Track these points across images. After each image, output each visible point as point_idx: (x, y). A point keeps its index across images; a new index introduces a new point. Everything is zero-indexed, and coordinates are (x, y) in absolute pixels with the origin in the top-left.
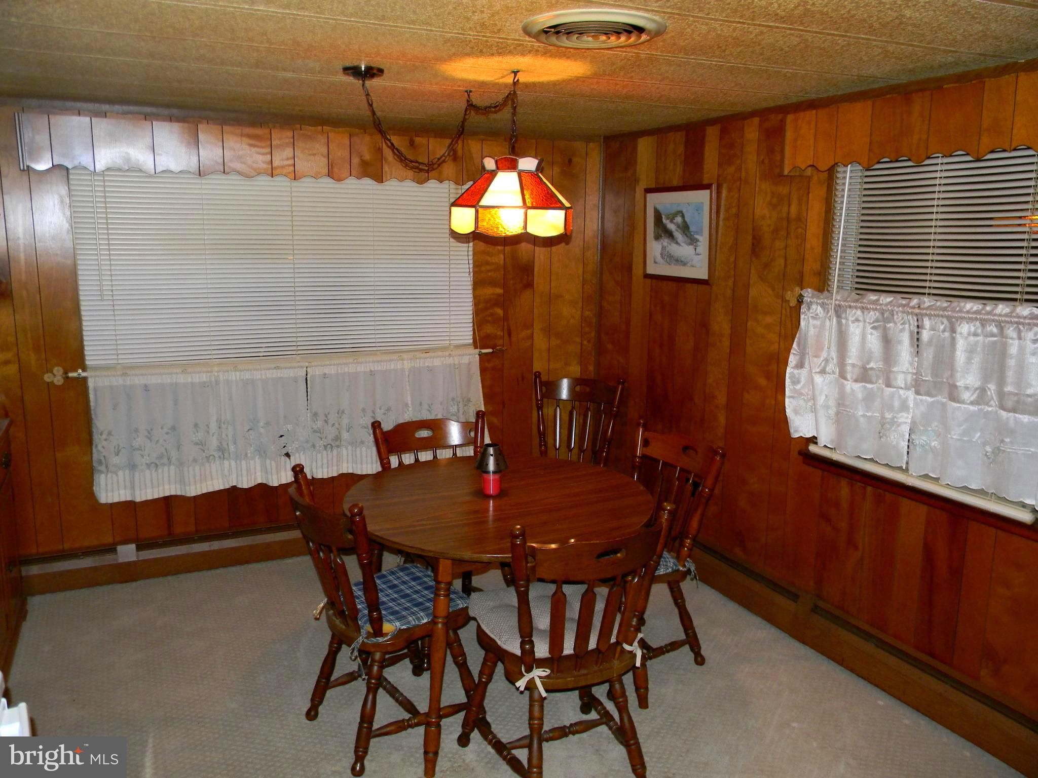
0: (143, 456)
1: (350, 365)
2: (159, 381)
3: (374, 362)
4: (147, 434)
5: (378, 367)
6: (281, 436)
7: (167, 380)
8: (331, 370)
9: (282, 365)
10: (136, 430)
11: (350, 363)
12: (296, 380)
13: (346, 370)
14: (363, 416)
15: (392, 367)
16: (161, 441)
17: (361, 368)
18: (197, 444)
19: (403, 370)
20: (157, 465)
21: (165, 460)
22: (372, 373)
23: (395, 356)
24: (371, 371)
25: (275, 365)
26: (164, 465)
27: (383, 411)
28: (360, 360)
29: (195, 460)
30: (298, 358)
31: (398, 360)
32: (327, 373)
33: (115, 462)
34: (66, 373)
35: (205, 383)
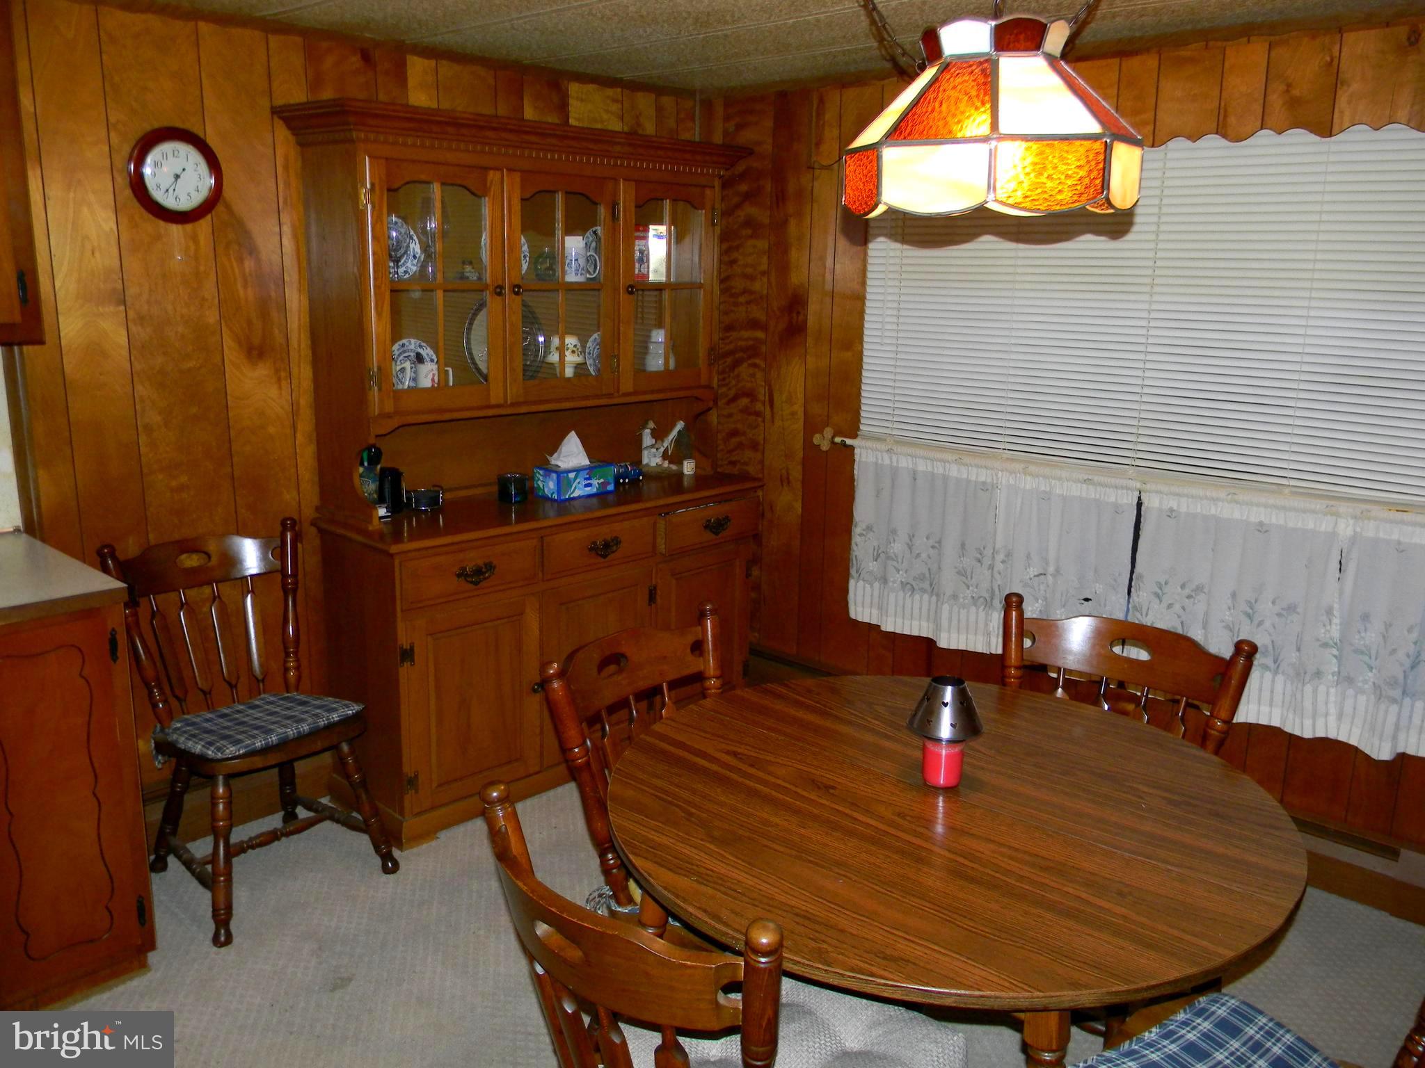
0: (898, 571)
1: (1220, 504)
2: (930, 469)
3: (1266, 506)
4: (908, 541)
5: (1275, 519)
6: (1087, 600)
7: (939, 470)
8: (1183, 506)
9: (1096, 478)
10: (894, 532)
11: (1218, 499)
12: (1117, 509)
13: (1213, 511)
14: (1231, 606)
15: (1311, 526)
16: (924, 556)
17: (1237, 513)
18: (959, 573)
19: (1333, 535)
20: (913, 589)
21: (926, 585)
22: (1262, 528)
23: (1319, 505)
24: (1261, 524)
25: (1086, 477)
26: (923, 591)
27: (1277, 609)
28: (1240, 497)
29: (955, 597)
30: (1131, 471)
31: (1325, 514)
32: (1175, 508)
33: (871, 568)
34: (833, 437)
35: (984, 483)
